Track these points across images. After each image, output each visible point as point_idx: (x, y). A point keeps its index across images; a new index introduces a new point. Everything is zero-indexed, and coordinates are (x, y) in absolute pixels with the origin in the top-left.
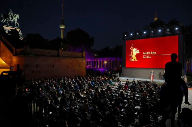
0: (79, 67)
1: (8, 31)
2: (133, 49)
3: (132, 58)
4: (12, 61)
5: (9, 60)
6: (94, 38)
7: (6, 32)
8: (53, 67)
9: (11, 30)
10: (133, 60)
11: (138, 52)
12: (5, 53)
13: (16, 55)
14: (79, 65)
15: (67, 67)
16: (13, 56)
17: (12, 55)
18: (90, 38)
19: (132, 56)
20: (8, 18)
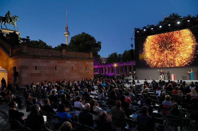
1: (7, 34)
4: (8, 64)
5: (5, 64)
6: (101, 42)
7: (4, 35)
8: (56, 69)
9: (9, 33)
12: (1, 56)
13: (12, 56)
14: (86, 67)
15: (72, 69)
17: (8, 57)
18: (97, 42)
20: (6, 21)
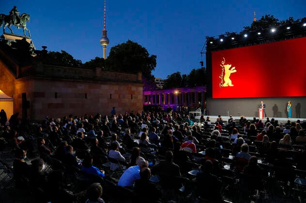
0: (132, 98)
1: (12, 43)
2: (225, 66)
3: (224, 82)
4: (14, 88)
5: (10, 89)
6: (155, 57)
7: (8, 43)
8: (86, 98)
9: (16, 40)
10: (225, 85)
11: (234, 71)
12: (4, 76)
13: (20, 76)
14: (132, 95)
15: (111, 98)
16: (16, 78)
17: (14, 78)
18: (150, 56)
19: (223, 77)
20: (11, 21)
